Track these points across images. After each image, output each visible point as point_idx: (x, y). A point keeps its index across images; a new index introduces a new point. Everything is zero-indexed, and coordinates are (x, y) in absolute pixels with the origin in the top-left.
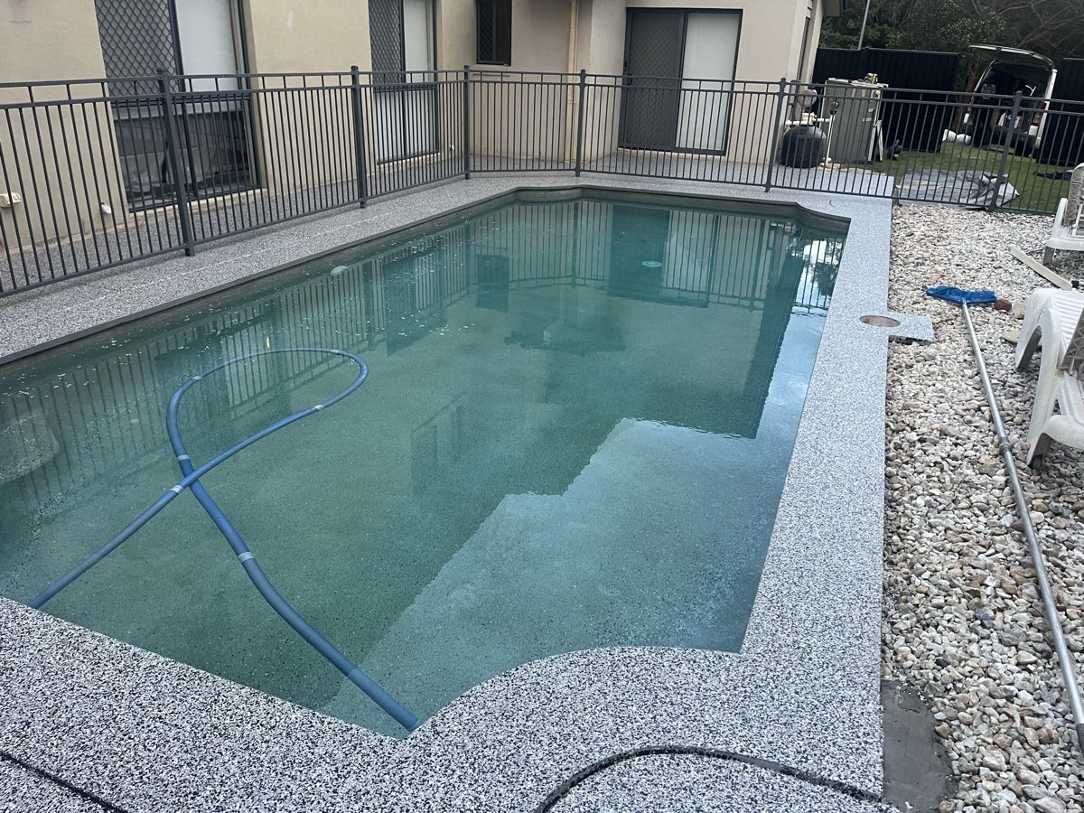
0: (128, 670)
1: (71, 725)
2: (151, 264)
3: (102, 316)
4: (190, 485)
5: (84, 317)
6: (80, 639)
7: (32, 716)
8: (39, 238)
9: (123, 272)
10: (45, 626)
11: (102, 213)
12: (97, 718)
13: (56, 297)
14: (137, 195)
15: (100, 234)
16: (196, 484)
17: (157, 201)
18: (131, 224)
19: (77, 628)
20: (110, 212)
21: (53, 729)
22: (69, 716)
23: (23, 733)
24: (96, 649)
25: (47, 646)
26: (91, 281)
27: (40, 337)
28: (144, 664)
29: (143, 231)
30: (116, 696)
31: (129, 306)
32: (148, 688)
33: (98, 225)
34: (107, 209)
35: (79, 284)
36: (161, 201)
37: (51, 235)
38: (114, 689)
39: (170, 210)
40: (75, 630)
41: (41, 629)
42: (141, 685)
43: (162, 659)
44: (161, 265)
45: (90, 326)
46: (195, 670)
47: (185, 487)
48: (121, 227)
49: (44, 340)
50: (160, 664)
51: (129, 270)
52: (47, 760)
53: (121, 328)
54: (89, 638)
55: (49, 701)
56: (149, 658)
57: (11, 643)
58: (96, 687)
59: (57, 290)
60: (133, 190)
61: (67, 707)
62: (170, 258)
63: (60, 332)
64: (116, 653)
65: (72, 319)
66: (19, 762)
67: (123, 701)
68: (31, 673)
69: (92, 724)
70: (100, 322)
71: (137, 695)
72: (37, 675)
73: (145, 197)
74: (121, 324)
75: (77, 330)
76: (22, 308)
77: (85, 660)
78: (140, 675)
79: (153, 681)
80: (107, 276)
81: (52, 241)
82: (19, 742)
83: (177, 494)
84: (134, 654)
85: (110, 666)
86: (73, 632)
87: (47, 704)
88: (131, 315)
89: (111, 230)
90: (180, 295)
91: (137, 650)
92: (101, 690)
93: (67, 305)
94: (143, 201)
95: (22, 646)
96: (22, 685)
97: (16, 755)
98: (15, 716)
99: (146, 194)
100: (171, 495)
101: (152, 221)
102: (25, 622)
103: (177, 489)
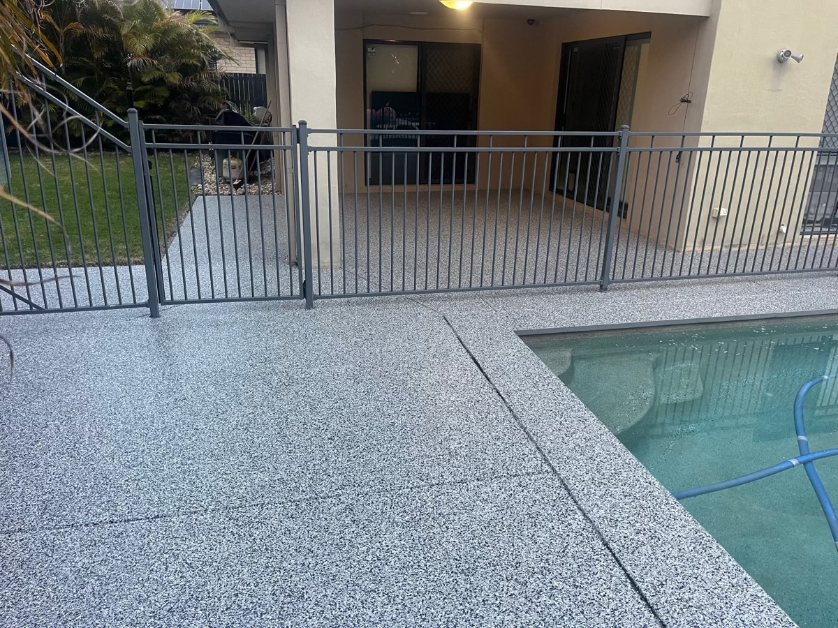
0: (739, 588)
1: (691, 604)
2: (807, 277)
3: (762, 308)
4: (805, 463)
5: (749, 305)
6: (709, 544)
7: (666, 581)
8: (727, 242)
9: (784, 278)
10: (686, 521)
11: (779, 231)
12: (710, 611)
13: (732, 286)
14: (810, 222)
15: (771, 246)
16: (809, 464)
17: (823, 229)
18: (797, 244)
19: (708, 534)
20: (785, 232)
21: (677, 599)
22: (691, 596)
23: (658, 589)
24: (718, 558)
25: (684, 536)
26: (759, 280)
27: (716, 312)
28: (751, 591)
29: (804, 250)
30: (727, 603)
31: (785, 305)
32: (750, 611)
33: (772, 240)
34: (784, 229)
35: (749, 281)
36: (827, 230)
37: (736, 242)
38: (726, 597)
39: (831, 238)
40: (707, 536)
41: (683, 521)
42: (746, 606)
43: (765, 594)
44: (815, 280)
45: (753, 313)
46: (790, 620)
47: (800, 463)
48: (788, 244)
49: (718, 315)
50: (763, 598)
51: (789, 278)
52: (670, 619)
53: (773, 321)
54: (714, 546)
55: (679, 577)
56: (755, 589)
57: (661, 520)
58: (713, 587)
59: (733, 282)
60: (809, 219)
61: (690, 589)
62: (823, 276)
63: (730, 312)
64: (732, 570)
65: (740, 305)
66: (651, 608)
67: (731, 610)
68: (671, 549)
69: (705, 613)
70: (761, 313)
71: (742, 612)
72: (675, 553)
73: (816, 225)
74: (775, 318)
75: (742, 314)
76: (707, 289)
77: (709, 562)
78: (747, 597)
79: (756, 609)
80: (771, 279)
81: (735, 246)
82: (654, 594)
83: (793, 466)
84: (746, 579)
85: (726, 577)
86: (704, 535)
87: (677, 578)
88: (785, 313)
89: (780, 246)
90: (827, 307)
91: (749, 577)
92: (716, 591)
93: (738, 294)
94: (813, 227)
95: (668, 526)
96: (663, 554)
97: (651, 601)
98: (655, 573)
99: (818, 222)
100: (789, 465)
101: (814, 244)
102: (673, 510)
103: (794, 462)
